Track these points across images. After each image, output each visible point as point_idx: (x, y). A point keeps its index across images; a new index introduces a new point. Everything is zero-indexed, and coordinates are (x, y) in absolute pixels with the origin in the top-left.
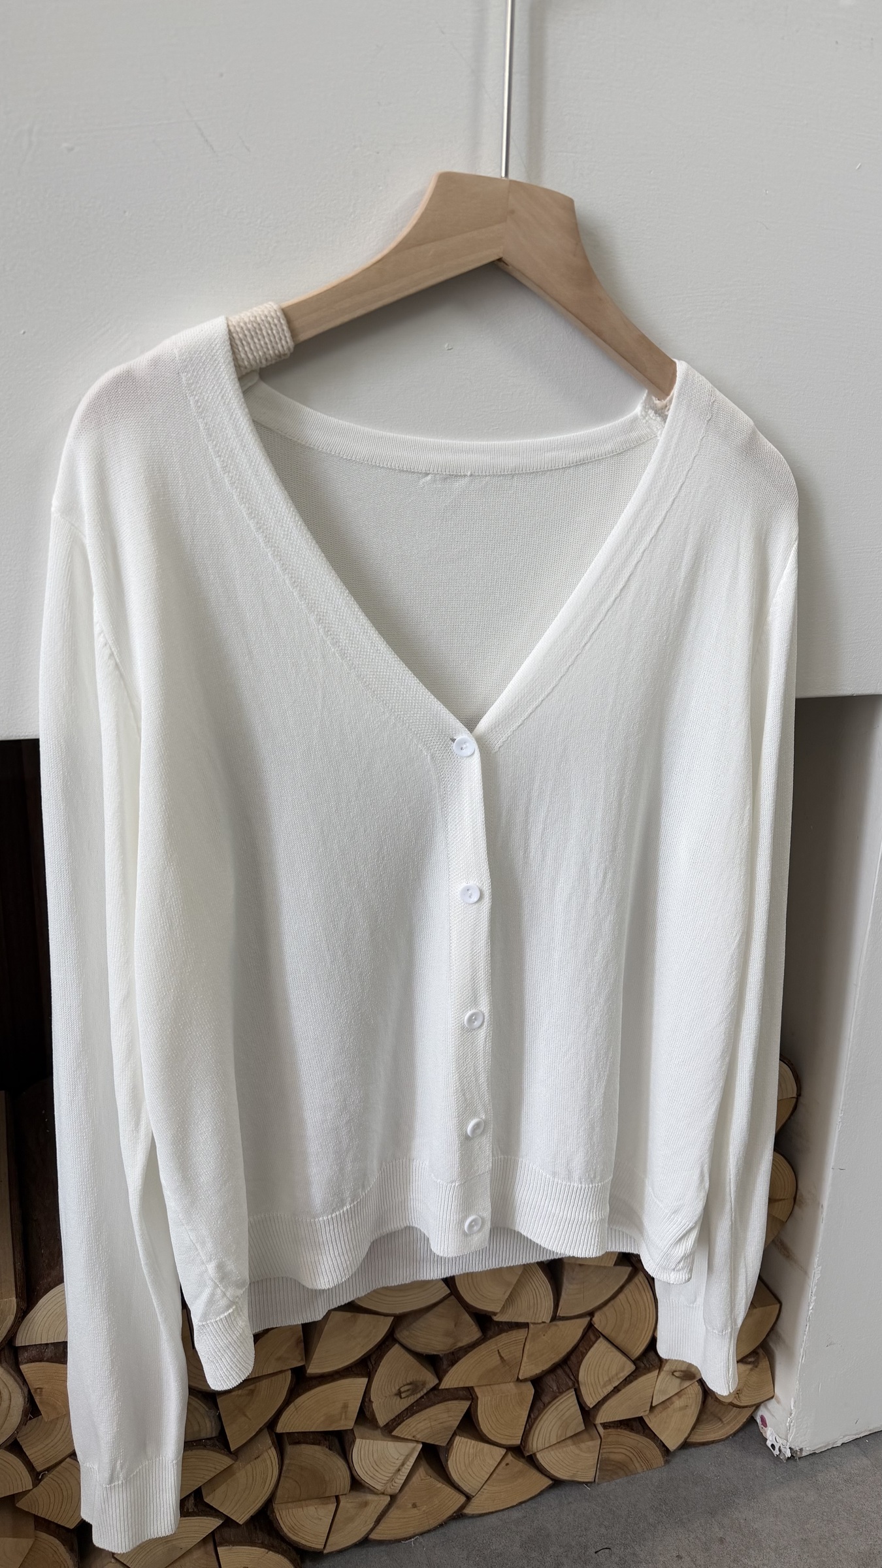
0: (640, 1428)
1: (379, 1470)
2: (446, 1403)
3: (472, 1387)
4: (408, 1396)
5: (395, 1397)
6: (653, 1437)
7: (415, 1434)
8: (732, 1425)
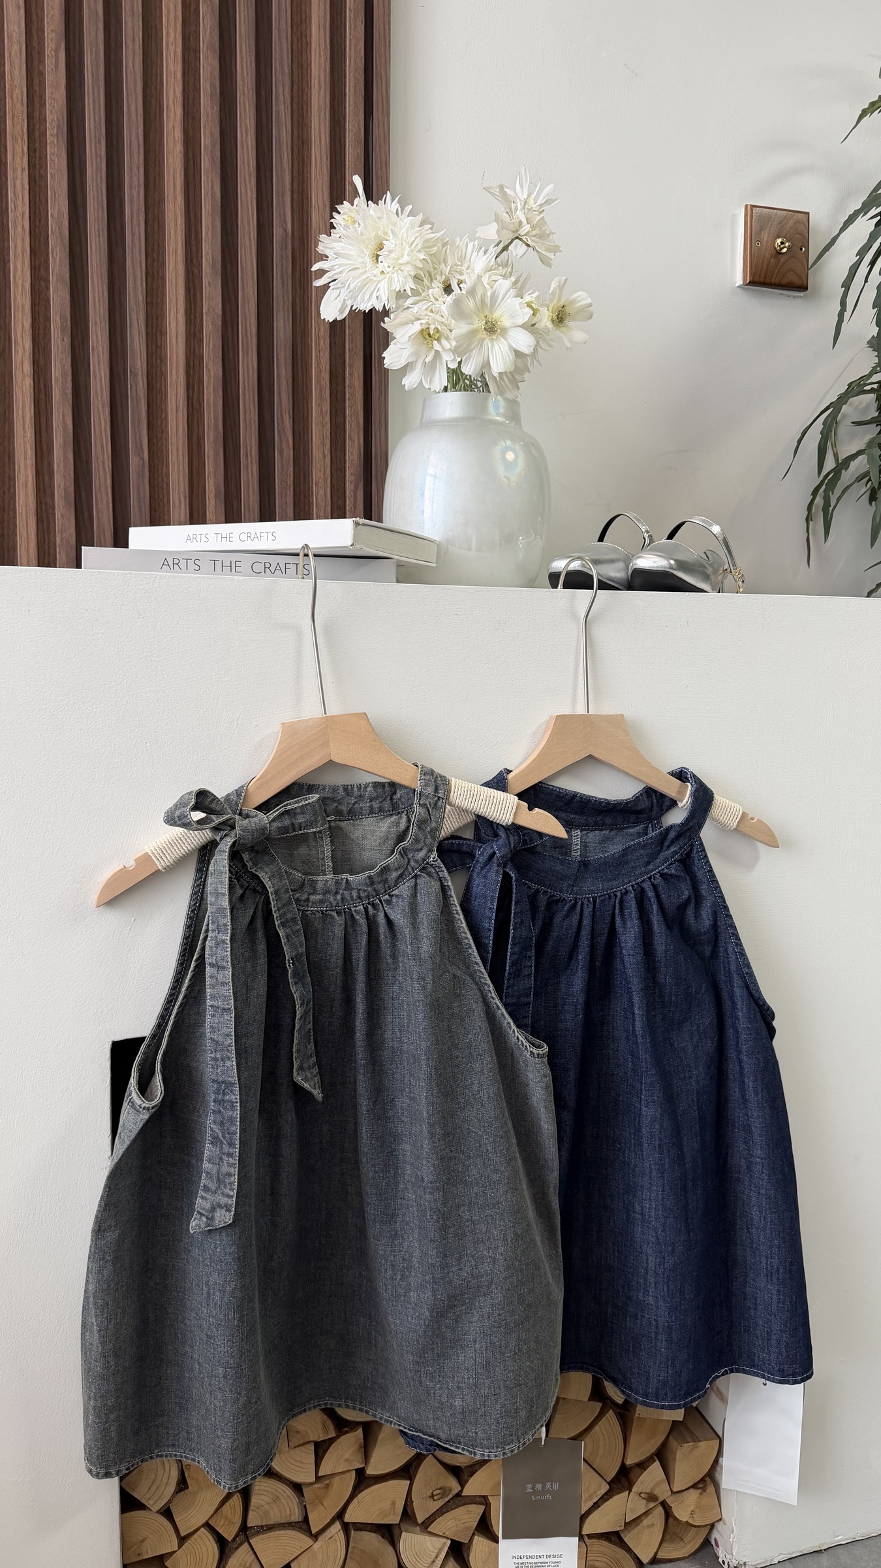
0: (617, 1541)
1: (419, 1560)
2: (466, 1506)
3: (487, 1496)
4: (439, 1499)
5: (429, 1499)
6: (628, 1550)
7: (444, 1531)
8: (692, 1544)
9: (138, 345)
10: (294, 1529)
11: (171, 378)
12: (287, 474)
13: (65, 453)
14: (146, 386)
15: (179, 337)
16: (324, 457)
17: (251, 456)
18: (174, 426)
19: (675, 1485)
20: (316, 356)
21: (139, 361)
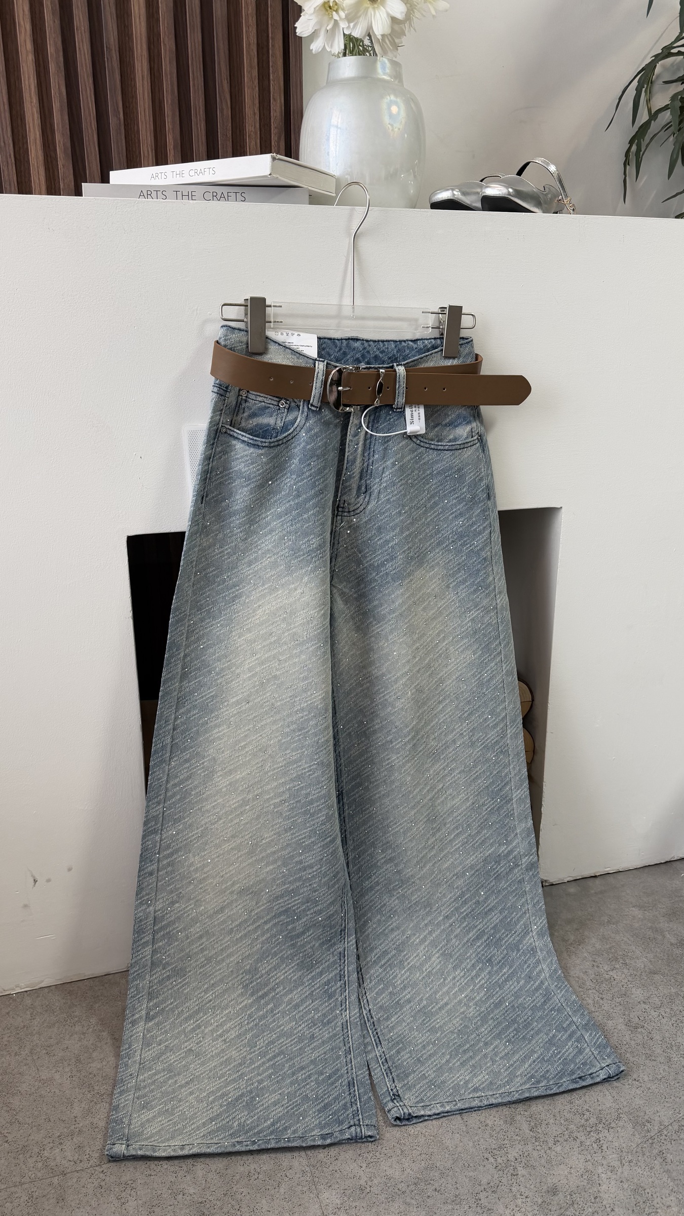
9: (111, 26)
11: (137, 51)
12: (226, 129)
13: (62, 115)
14: (118, 59)
15: (141, 17)
16: (255, 114)
17: (199, 115)
18: (141, 92)
20: (246, 31)
21: (112, 38)
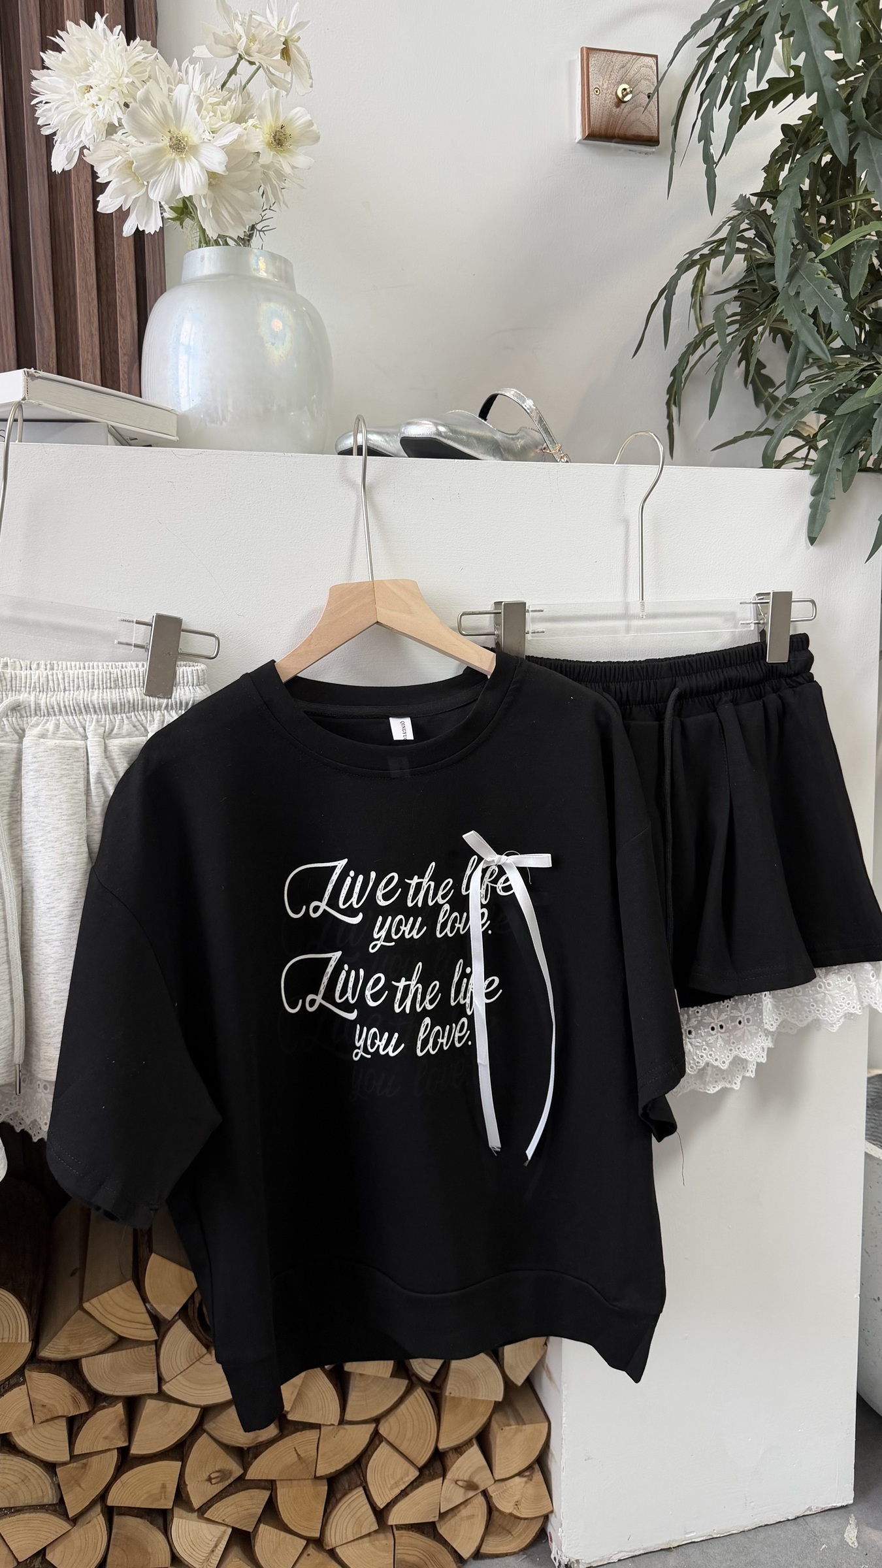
0: (432, 1533)
1: (196, 1550)
2: (249, 1491)
3: (275, 1481)
4: (218, 1483)
5: (207, 1483)
6: (446, 1544)
7: (225, 1518)
8: (522, 1538)
10: (47, 1511)
19: (497, 1472)
20: (78, 225)
